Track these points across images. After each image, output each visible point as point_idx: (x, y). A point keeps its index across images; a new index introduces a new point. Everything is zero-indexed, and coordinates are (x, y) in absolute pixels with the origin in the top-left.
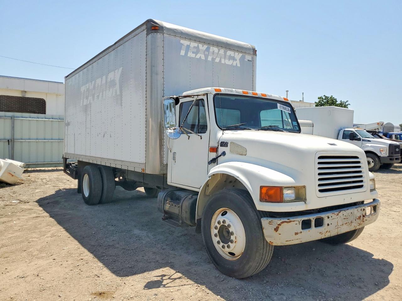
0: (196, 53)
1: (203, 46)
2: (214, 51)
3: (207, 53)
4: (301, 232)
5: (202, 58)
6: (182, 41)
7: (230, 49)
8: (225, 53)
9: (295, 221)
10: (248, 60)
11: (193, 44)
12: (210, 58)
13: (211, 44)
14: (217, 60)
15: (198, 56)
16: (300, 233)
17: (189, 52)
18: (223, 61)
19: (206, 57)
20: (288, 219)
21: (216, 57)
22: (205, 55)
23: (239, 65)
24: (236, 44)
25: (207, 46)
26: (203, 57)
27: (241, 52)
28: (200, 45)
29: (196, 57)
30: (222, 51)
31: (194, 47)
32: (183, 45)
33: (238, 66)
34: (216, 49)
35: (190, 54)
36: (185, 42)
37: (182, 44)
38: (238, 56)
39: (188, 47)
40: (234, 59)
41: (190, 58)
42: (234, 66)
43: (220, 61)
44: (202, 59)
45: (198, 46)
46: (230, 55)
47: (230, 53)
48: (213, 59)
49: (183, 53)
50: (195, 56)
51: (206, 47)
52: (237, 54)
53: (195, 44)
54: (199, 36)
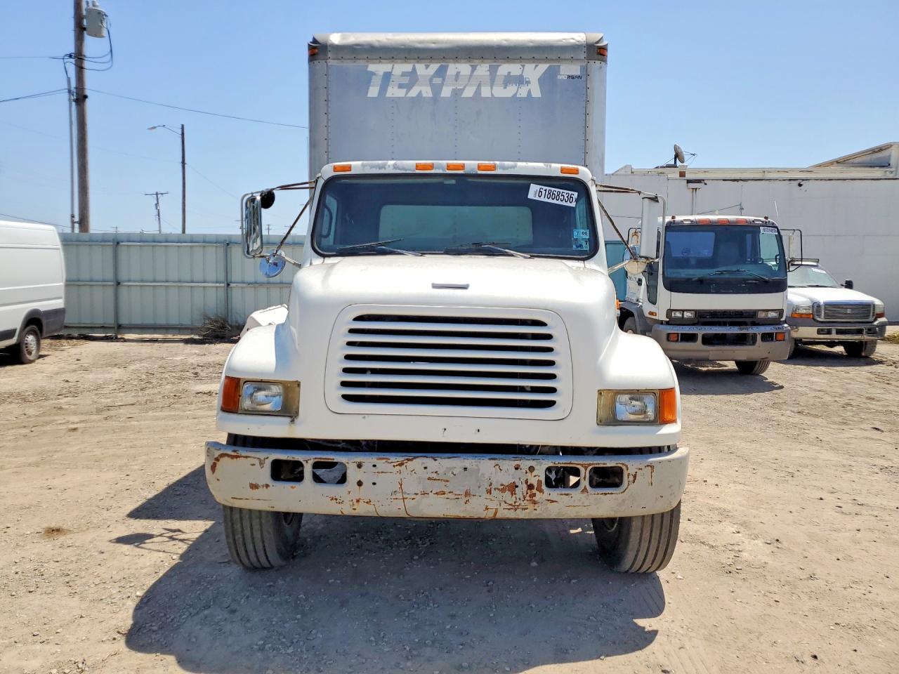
0: (409, 87)
1: (427, 67)
2: (458, 74)
3: (437, 81)
4: (267, 486)
5: (425, 95)
6: (372, 67)
7: (508, 60)
8: (493, 71)
9: (249, 457)
10: (569, 77)
11: (401, 68)
12: (446, 92)
13: (449, 59)
14: (469, 93)
15: (413, 93)
16: (263, 486)
17: (390, 88)
18: (486, 92)
19: (437, 89)
20: (234, 451)
21: (465, 87)
22: (432, 86)
23: (536, 93)
24: (531, 42)
25: (438, 65)
26: (427, 92)
27: (546, 60)
28: (420, 68)
29: (407, 96)
30: (483, 69)
31: (404, 74)
32: (375, 74)
33: (534, 95)
34: (464, 68)
35: (394, 92)
36: (379, 68)
37: (373, 74)
38: (534, 72)
39: (388, 76)
40: (520, 81)
41: (393, 100)
42: (521, 99)
43: (478, 92)
44: (425, 98)
45: (414, 69)
46: (509, 73)
47: (505, 69)
48: (457, 93)
49: (373, 92)
50: (407, 93)
51: (434, 67)
52: (529, 67)
53: (407, 67)
54: (419, 46)
